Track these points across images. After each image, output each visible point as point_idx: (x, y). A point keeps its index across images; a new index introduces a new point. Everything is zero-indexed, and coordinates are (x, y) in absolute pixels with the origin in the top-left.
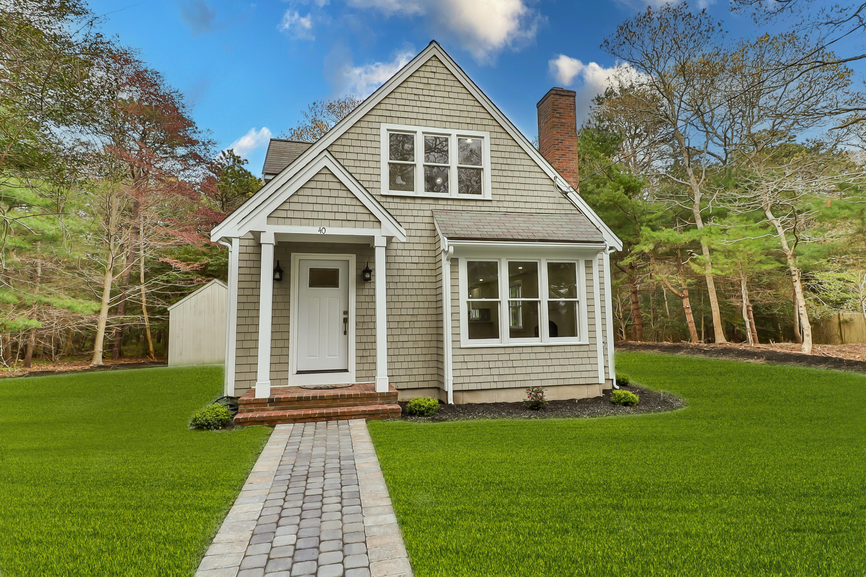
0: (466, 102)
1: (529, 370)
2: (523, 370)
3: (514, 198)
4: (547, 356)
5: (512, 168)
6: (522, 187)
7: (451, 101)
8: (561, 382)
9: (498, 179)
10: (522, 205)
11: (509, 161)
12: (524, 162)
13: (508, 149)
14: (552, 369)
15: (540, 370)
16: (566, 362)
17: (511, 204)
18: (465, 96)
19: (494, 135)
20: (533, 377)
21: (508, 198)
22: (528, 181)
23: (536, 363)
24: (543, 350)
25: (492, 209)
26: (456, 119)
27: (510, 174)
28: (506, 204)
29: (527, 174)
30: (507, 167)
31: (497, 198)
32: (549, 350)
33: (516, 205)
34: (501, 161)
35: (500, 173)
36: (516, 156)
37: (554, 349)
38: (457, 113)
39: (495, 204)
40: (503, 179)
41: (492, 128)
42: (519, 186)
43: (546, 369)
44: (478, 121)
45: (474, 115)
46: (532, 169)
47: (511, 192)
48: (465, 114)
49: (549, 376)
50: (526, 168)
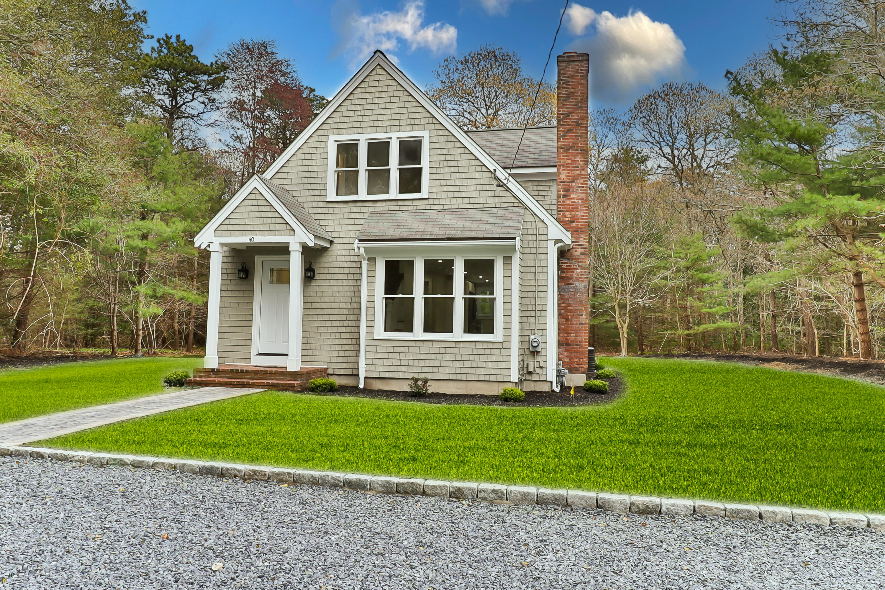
0: (407, 104)
1: (438, 363)
2: (432, 363)
3: (450, 195)
4: (457, 351)
5: (450, 164)
6: (460, 182)
7: (393, 105)
8: (470, 378)
9: (436, 177)
10: (459, 201)
11: (448, 158)
12: (463, 157)
13: (448, 145)
14: (461, 364)
15: (449, 364)
16: (477, 358)
17: (448, 201)
18: (406, 99)
19: (434, 133)
20: (441, 370)
21: (445, 195)
22: (467, 176)
23: (445, 357)
24: (453, 345)
25: (428, 207)
26: (397, 122)
27: (448, 170)
28: (442, 201)
29: (467, 169)
30: (445, 164)
31: (434, 195)
32: (460, 345)
33: (453, 201)
34: (440, 158)
35: (438, 170)
36: (456, 151)
37: (465, 345)
38: (398, 117)
39: (431, 202)
40: (441, 176)
41: (432, 127)
42: (456, 182)
43: (455, 364)
44: (418, 121)
45: (414, 116)
46: (472, 163)
47: (448, 189)
48: (406, 116)
49: (458, 370)
50: (466, 163)
